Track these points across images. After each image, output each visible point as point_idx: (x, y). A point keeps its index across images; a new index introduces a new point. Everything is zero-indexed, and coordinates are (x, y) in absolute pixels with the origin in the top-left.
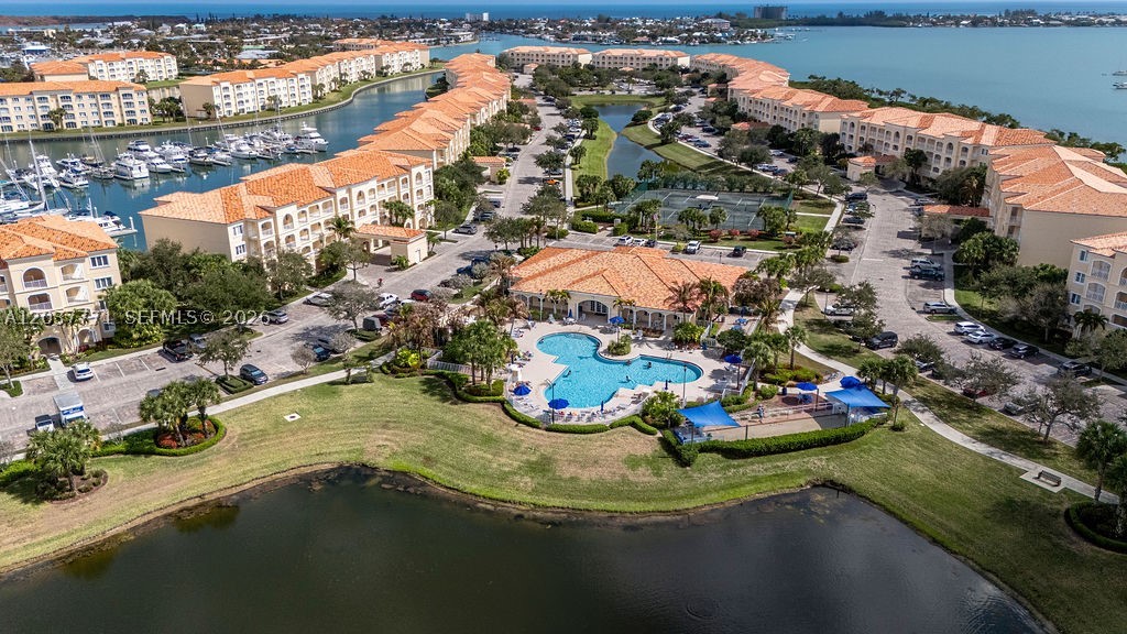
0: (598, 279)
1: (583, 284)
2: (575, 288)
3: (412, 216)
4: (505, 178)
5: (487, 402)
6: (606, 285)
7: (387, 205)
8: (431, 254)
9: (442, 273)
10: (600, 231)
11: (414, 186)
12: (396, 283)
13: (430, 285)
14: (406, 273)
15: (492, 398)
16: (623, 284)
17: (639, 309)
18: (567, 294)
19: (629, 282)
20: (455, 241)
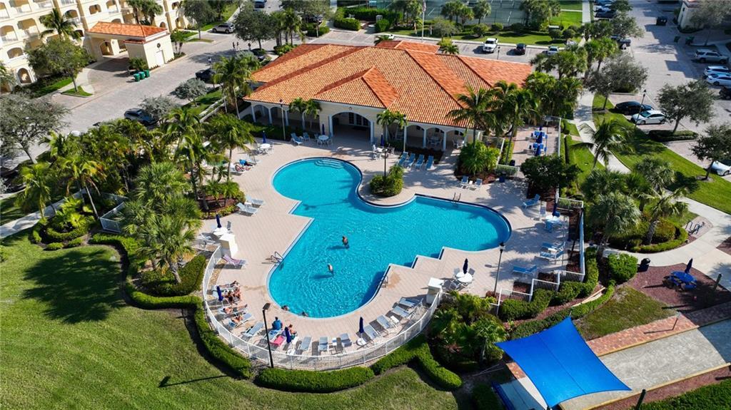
0: (357, 83)
1: (336, 90)
2: (327, 96)
6: (367, 92)
8: (177, 56)
10: (361, 28)
15: (177, 299)
16: (389, 89)
17: (409, 124)
18: (316, 105)
19: (397, 86)
20: (209, 41)
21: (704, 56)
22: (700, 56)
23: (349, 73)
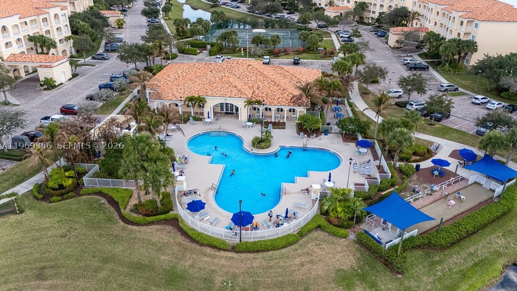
0: (226, 84)
1: (214, 90)
2: (209, 93)
3: (55, 47)
4: (122, 24)
5: (158, 222)
6: (235, 89)
7: (31, 39)
8: (75, 75)
9: (87, 89)
10: (199, 53)
11: (54, 24)
12: (46, 101)
13: (77, 100)
14: (54, 92)
15: (163, 217)
16: (247, 87)
17: (264, 107)
19: (250, 85)
20: (93, 66)
21: (408, 61)
22: (406, 62)
23: (217, 79)
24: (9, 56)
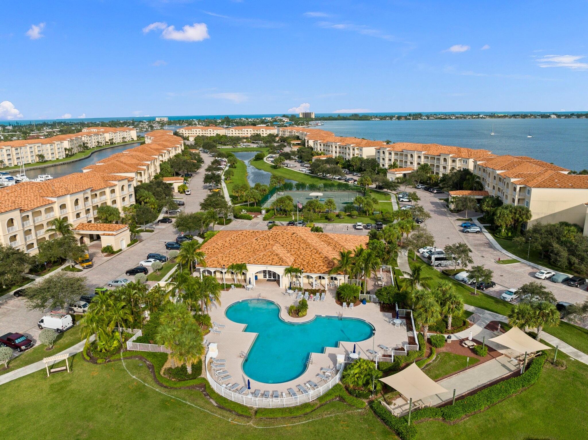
0: (269, 252)
1: (257, 258)
2: (252, 261)
6: (277, 257)
7: (99, 209)
8: (133, 242)
11: (120, 195)
14: (113, 258)
17: (304, 275)
19: (293, 253)
20: (151, 232)
23: (262, 247)
24: (79, 226)
